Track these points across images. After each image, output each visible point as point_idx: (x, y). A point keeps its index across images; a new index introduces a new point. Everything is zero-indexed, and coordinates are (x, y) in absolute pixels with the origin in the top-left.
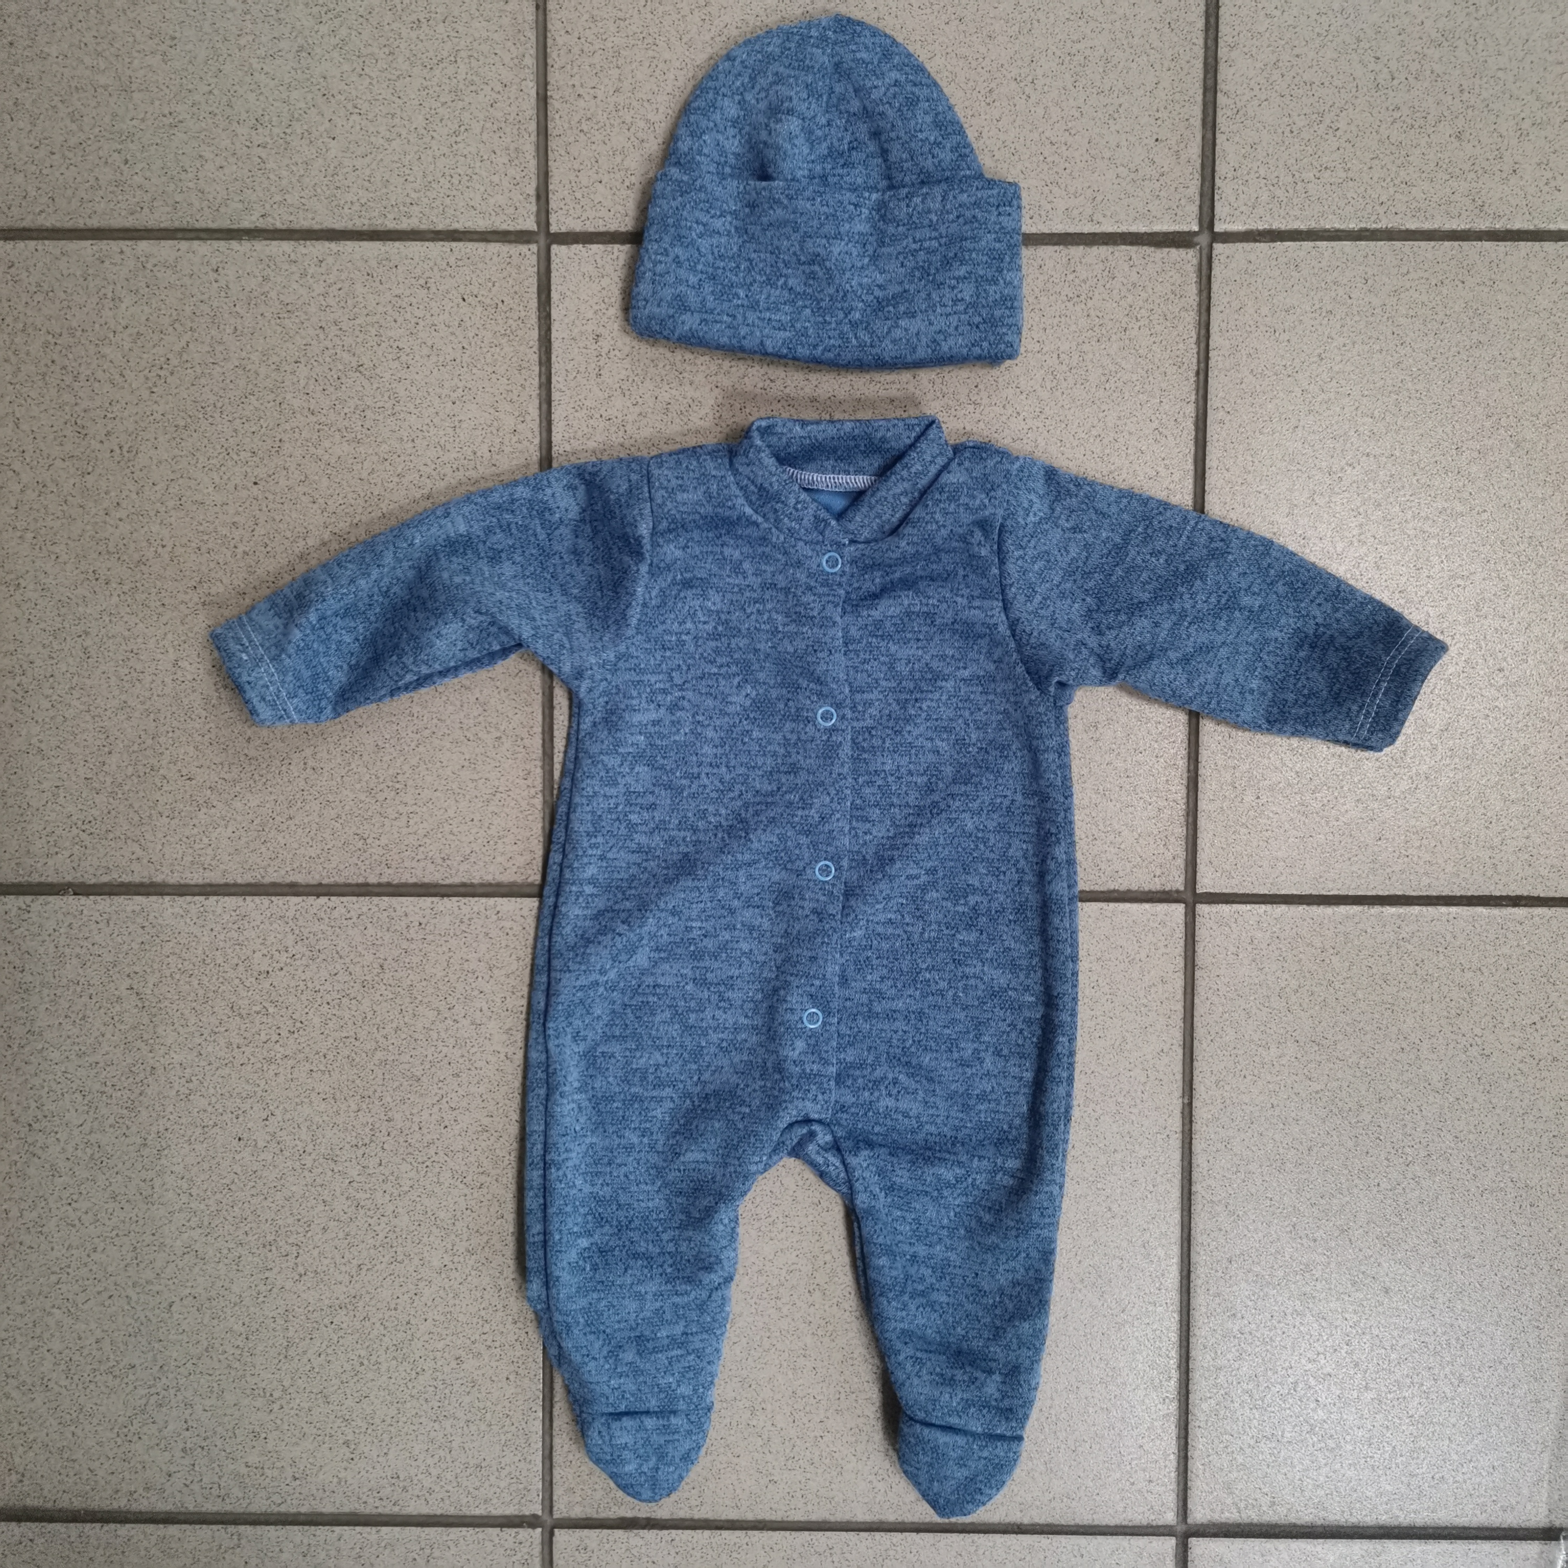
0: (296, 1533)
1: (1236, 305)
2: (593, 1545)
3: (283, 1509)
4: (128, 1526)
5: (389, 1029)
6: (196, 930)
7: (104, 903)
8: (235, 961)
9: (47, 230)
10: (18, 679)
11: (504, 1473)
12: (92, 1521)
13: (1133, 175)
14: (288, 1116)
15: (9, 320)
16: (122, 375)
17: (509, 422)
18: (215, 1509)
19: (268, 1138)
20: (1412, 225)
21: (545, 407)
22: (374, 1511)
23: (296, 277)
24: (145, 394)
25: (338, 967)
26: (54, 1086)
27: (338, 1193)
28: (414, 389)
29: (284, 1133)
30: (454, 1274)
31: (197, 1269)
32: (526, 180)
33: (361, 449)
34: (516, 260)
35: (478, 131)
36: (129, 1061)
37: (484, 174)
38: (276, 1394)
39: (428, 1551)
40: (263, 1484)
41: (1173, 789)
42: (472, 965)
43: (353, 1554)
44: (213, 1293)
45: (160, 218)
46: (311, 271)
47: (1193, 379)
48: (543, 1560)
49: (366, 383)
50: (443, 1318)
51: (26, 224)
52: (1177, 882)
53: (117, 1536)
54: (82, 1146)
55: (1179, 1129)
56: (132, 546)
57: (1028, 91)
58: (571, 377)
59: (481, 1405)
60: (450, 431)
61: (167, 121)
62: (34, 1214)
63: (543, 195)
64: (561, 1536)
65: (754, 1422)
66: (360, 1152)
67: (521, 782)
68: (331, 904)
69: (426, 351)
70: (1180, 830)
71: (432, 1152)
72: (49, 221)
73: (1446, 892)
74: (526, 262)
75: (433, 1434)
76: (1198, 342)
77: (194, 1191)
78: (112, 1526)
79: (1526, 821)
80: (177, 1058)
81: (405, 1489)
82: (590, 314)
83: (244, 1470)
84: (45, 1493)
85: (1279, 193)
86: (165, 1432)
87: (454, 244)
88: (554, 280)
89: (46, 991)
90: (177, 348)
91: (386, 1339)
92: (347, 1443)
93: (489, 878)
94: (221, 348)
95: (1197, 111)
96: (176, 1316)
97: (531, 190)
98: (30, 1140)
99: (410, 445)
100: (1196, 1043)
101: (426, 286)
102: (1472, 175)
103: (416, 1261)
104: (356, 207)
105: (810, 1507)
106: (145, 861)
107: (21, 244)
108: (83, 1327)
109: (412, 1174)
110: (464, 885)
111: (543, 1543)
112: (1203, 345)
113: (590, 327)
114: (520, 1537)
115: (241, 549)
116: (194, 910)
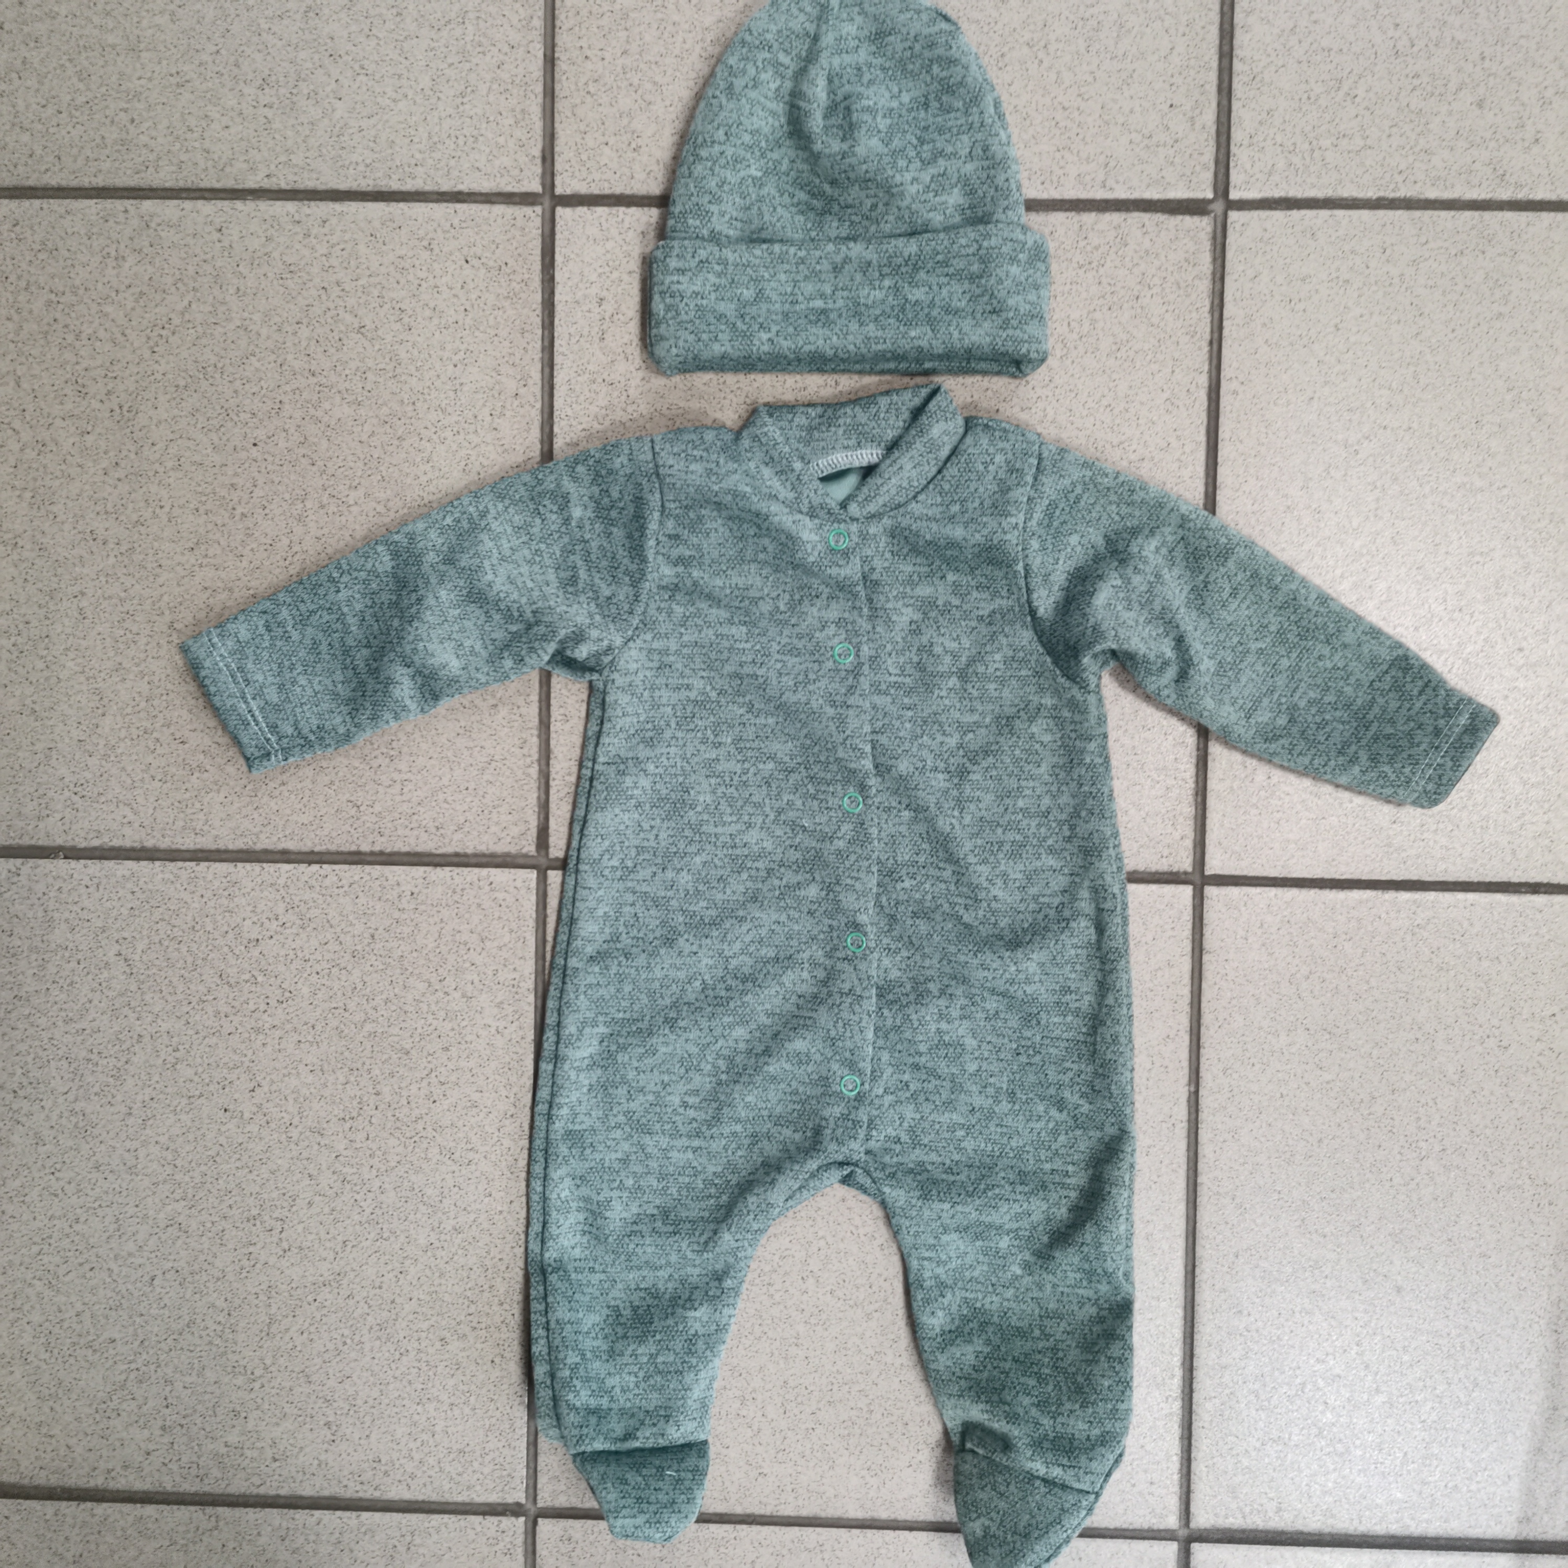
0: (274, 1514)
1: (1250, 273)
2: (577, 1536)
3: (262, 1491)
4: (105, 1505)
5: (379, 1000)
6: (186, 896)
7: (94, 867)
8: (225, 928)
9: (53, 189)
10: (13, 639)
11: (488, 1458)
12: (69, 1499)
13: (1146, 141)
14: (274, 1088)
15: (12, 278)
16: (123, 334)
17: (511, 385)
18: (193, 1490)
19: (255, 1109)
20: (1432, 194)
21: (547, 370)
22: (356, 1496)
23: (300, 237)
24: (147, 354)
25: (329, 936)
26: (41, 1053)
27: (324, 1167)
28: (415, 352)
29: (270, 1105)
30: (439, 1253)
31: (180, 1242)
32: (532, 142)
33: (362, 411)
34: (520, 222)
35: (484, 92)
36: (116, 1028)
37: (490, 136)
38: (258, 1372)
39: (408, 1538)
40: (244, 1464)
41: (1182, 767)
42: (465, 937)
43: (333, 1539)
44: (196, 1267)
45: (165, 177)
46: (314, 231)
47: (1206, 349)
48: (526, 1551)
49: (366, 344)
50: (428, 1298)
51: (31, 183)
52: (1185, 863)
53: (93, 1516)
54: (66, 1114)
55: (1185, 1118)
56: (131, 506)
57: (1041, 55)
58: (573, 340)
59: (466, 1388)
60: (451, 394)
61: (174, 80)
62: (18, 1183)
63: (548, 157)
64: (545, 1527)
65: (743, 1412)
66: (348, 1125)
67: (517, 751)
68: (322, 872)
69: (428, 313)
70: (1188, 809)
71: (420, 1126)
72: (54, 180)
73: (1463, 877)
74: (531, 224)
75: (416, 1417)
76: (1212, 311)
77: (179, 1163)
78: (89, 1505)
79: (1546, 806)
80: (165, 1027)
81: (386, 1473)
82: (593, 277)
83: (224, 1450)
84: (22, 1469)
85: (1296, 160)
86: (145, 1408)
87: (458, 206)
88: (558, 243)
89: (34, 956)
90: (180, 307)
91: (369, 1318)
92: (328, 1424)
93: (482, 848)
94: (223, 308)
95: (1213, 77)
96: (158, 1290)
97: (537, 151)
98: (15, 1107)
99: (411, 408)
100: (1203, 1029)
101: (429, 248)
102: (1493, 144)
103: (402, 1239)
104: (361, 168)
105: (800, 1503)
106: (136, 825)
107: (26, 203)
108: (64, 1299)
109: (400, 1149)
110: (457, 855)
111: (526, 1533)
112: (1216, 315)
113: (594, 290)
114: (503, 1526)
115: (239, 510)
116: (184, 875)
